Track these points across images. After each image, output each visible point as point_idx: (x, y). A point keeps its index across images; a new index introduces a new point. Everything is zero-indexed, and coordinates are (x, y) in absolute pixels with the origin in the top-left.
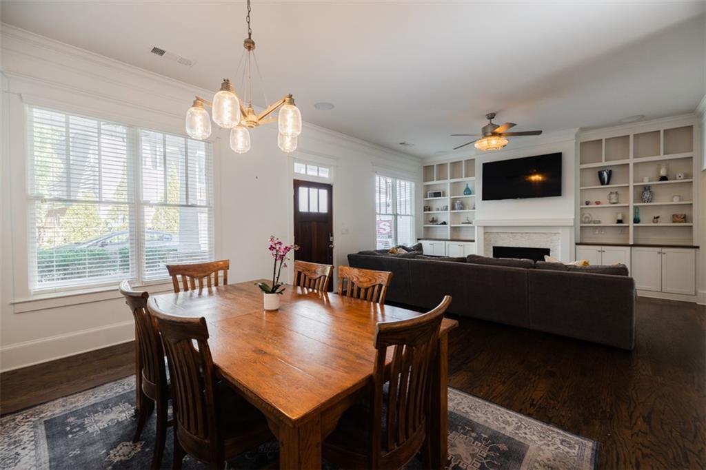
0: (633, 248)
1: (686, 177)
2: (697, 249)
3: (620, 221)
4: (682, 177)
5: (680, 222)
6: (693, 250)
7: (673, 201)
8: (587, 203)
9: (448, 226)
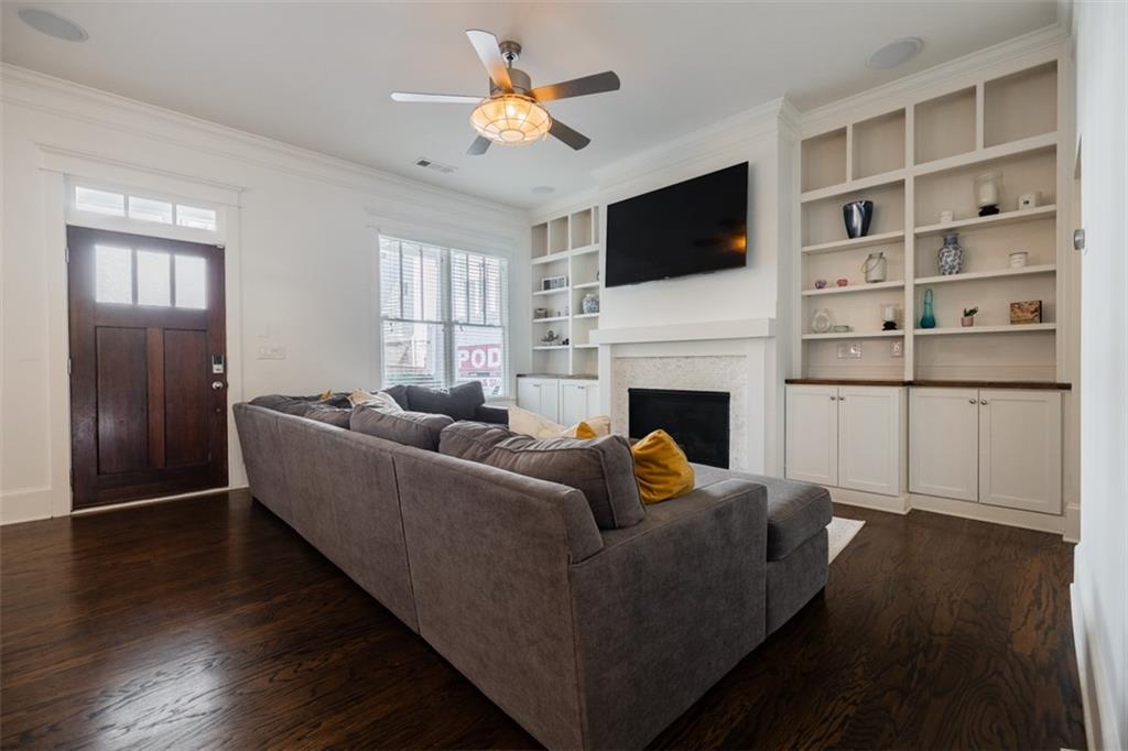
0: (913, 391)
1: (1042, 202)
2: (1066, 391)
3: (890, 326)
4: (1032, 203)
5: (1031, 321)
6: (1056, 395)
7: (1009, 266)
8: (820, 285)
9: (570, 346)
